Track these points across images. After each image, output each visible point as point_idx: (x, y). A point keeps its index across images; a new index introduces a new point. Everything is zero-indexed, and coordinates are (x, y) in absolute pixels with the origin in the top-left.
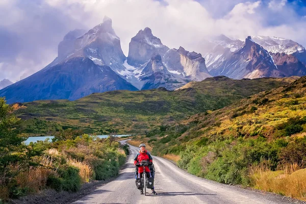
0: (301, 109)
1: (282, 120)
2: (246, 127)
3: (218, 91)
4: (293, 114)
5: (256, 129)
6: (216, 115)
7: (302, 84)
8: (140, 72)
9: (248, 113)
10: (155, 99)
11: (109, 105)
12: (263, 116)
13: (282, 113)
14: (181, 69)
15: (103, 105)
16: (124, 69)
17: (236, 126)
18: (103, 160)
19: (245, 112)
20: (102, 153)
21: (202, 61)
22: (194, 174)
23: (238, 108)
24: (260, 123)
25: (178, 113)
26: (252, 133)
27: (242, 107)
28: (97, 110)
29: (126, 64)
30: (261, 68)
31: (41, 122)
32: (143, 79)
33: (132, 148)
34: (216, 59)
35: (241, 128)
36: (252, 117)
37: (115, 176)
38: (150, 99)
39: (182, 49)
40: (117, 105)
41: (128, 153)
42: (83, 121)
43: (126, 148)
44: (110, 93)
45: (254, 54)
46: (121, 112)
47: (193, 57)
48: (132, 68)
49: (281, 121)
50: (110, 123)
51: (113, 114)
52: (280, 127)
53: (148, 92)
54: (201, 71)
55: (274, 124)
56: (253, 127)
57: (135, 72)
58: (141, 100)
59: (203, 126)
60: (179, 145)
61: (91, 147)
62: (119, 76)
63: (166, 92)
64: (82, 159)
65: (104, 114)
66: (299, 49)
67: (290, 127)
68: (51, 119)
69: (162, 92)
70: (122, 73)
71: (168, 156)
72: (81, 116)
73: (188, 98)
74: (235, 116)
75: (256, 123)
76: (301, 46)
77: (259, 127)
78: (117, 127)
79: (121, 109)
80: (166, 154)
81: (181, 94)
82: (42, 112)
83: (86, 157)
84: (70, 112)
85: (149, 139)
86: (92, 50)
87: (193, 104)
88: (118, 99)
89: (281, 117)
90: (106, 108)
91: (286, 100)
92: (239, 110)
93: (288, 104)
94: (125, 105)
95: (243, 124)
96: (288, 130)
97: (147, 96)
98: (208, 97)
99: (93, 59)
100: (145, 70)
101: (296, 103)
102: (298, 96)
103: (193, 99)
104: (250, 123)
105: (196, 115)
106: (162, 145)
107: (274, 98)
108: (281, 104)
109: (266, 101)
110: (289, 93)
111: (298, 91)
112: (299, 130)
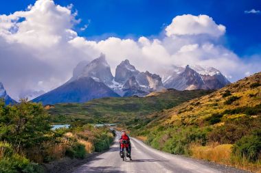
0: (219, 108)
1: (209, 115)
2: (187, 120)
3: (170, 98)
4: (214, 111)
5: (193, 121)
6: (169, 112)
7: (220, 94)
8: (122, 86)
9: (188, 111)
10: (132, 102)
11: (103, 106)
12: (197, 113)
13: (208, 111)
14: (147, 84)
15: (99, 106)
16: (112, 84)
17: (180, 119)
18: (100, 139)
19: (185, 111)
20: (99, 135)
21: (160, 79)
22: (155, 148)
23: (181, 108)
24: (195, 117)
25: (145, 111)
26: (190, 123)
27: (184, 107)
28: (96, 109)
29: (114, 81)
30: (196, 84)
31: (62, 116)
32: (124, 90)
33: (117, 132)
34: (168, 78)
35: (184, 120)
36: (190, 113)
37: (107, 149)
38: (128, 103)
39: (147, 73)
40: (108, 106)
41: (115, 135)
42: (88, 116)
43: (113, 132)
44: (104, 99)
46: (110, 110)
47: (155, 77)
48: (118, 84)
49: (207, 116)
50: (104, 117)
51: (106, 111)
52: (207, 120)
53: (127, 98)
55: (204, 117)
56: (191, 119)
57: (120, 86)
58: (123, 103)
59: (161, 119)
60: (146, 130)
61: (93, 132)
62: (109, 89)
63: (138, 98)
64: (86, 139)
65: (100, 112)
66: (217, 73)
67: (213, 119)
68: (68, 114)
69: (136, 98)
70: (111, 87)
71: (139, 137)
72: (86, 112)
73: (152, 102)
74: (180, 113)
75: (193, 117)
76: (218, 71)
77: (195, 119)
78: (108, 120)
79: (111, 108)
80: (138, 135)
81: (147, 99)
82: (63, 110)
83: (89, 138)
84: (79, 110)
85: (127, 127)
86: (93, 73)
87: (154, 106)
88: (108, 102)
89: (208, 113)
90: (101, 108)
92: (183, 109)
94: (113, 106)
95: (185, 117)
96: (212, 121)
97: (126, 100)
98: (163, 101)
99: (94, 78)
100: (126, 85)
101: (216, 105)
102: (217, 101)
103: (154, 103)
104: (189, 117)
105: (156, 112)
106: (135, 131)
107: (203, 102)
108: (207, 105)
109: (199, 103)
110: (212, 99)
111: (217, 98)
112: (219, 121)
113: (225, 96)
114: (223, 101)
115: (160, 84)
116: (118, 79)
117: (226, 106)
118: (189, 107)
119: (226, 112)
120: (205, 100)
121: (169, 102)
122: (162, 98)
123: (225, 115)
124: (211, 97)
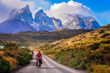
0: (98, 40)
1: (91, 43)
2: (78, 46)
3: (66, 33)
4: (95, 42)
5: (81, 47)
6: (66, 41)
7: (97, 31)
8: (38, 25)
10: (43, 35)
11: (27, 36)
12: (83, 42)
13: (91, 41)
14: (53, 24)
16: (33, 23)
17: (74, 45)
18: (23, 56)
19: (77, 40)
21: (61, 22)
22: (61, 64)
23: (74, 39)
24: (83, 44)
25: (51, 40)
26: (80, 48)
27: (75, 39)
29: (33, 22)
34: (66, 22)
35: (76, 46)
38: (42, 35)
39: (54, 18)
40: (29, 36)
41: (33, 53)
42: (17, 41)
44: (27, 32)
45: (79, 21)
46: (31, 39)
47: (57, 20)
48: (36, 23)
49: (90, 44)
50: (27, 43)
51: (28, 39)
52: (90, 46)
54: (60, 26)
55: (88, 45)
56: (80, 46)
58: (38, 35)
59: (61, 45)
60: (52, 51)
61: (18, 51)
62: (31, 26)
63: (47, 33)
65: (25, 39)
66: (94, 20)
68: (5, 40)
70: (32, 25)
72: (16, 39)
73: (55, 35)
74: (73, 41)
75: (81, 44)
78: (29, 44)
79: (31, 37)
81: (53, 33)
82: (2, 38)
83: (15, 55)
85: (41, 49)
86: (21, 16)
87: (57, 37)
88: (30, 34)
90: (25, 37)
91: (92, 37)
93: (93, 38)
94: (32, 36)
95: (77, 44)
96: (93, 47)
97: (40, 33)
98: (62, 35)
99: (22, 19)
100: (40, 24)
101: (96, 38)
102: (96, 35)
103: (57, 35)
104: (79, 44)
105: (58, 41)
107: (87, 36)
108: (90, 38)
109: (84, 36)
110: (93, 34)
112: (98, 48)
113: (101, 33)
114: (100, 36)
116: (37, 20)
117: (102, 39)
118: (79, 39)
119: (102, 42)
120: (88, 35)
121: (65, 35)
122: (61, 33)
123: (101, 44)
124: (92, 33)
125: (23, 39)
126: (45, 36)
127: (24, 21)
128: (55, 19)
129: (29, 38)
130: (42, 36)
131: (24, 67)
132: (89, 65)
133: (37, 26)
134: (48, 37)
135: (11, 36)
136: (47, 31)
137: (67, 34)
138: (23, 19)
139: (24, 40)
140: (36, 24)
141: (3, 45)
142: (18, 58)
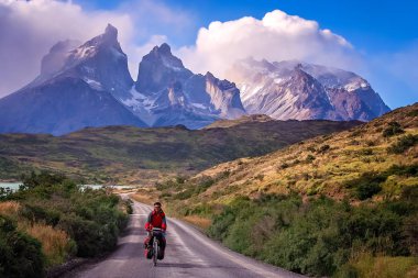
0: (377, 161)
1: (352, 174)
2: (300, 183)
3: (255, 134)
4: (365, 167)
5: (315, 186)
6: (256, 164)
7: (375, 129)
8: (152, 103)
9: (303, 163)
10: (171, 140)
11: (108, 144)
12: (323, 169)
13: (351, 166)
14: (206, 99)
15: (99, 143)
16: (130, 97)
17: (286, 181)
18: (92, 222)
19: (298, 162)
20: (90, 211)
21: (237, 92)
22: (238, 251)
23: (286, 156)
24: (320, 177)
25: (200, 161)
26: (309, 191)
27: (292, 155)
28: (91, 150)
29: (133, 91)
31: (11, 163)
32: (156, 112)
33: (136, 205)
34: (255, 91)
35: (294, 183)
36: (308, 168)
37: (108, 248)
38: (164, 141)
39: (210, 75)
40: (117, 145)
41: (131, 211)
42: (72, 165)
43: (128, 204)
44: (109, 128)
45: (305, 88)
46: (123, 155)
47: (225, 86)
48: (143, 97)
49: (350, 177)
50: (108, 169)
51: (112, 158)
52: (349, 185)
53: (162, 131)
54: (234, 106)
55: (341, 180)
56: (310, 183)
57: (146, 102)
58: (151, 140)
59: (238, 179)
60: (205, 204)
61: (74, 201)
62: (123, 106)
63: (186, 132)
64: (55, 222)
65: (101, 157)
66: (363, 85)
67: (364, 184)
68: (26, 160)
69: (181, 131)
70: (127, 103)
71: (189, 218)
72: (68, 157)
73: (215, 141)
74: (285, 167)
75: (315, 177)
76: (366, 82)
77: (319, 184)
78: (117, 176)
79: (124, 150)
80: (187, 214)
81: (206, 135)
82: (14, 150)
83: (63, 217)
84: (53, 152)
85: (160, 193)
86: (88, 69)
87: (222, 150)
88: (119, 137)
89: (350, 171)
90: (103, 148)
91: (355, 148)
92: (289, 159)
93: (358, 154)
94: (128, 146)
95: (296, 177)
96: (361, 189)
97: (160, 136)
98: (241, 141)
99: (89, 82)
100: (159, 101)
101: (370, 153)
102: (371, 144)
103: (221, 143)
104: (307, 177)
105: (226, 164)
106: (179, 203)
107: (337, 144)
108: (348, 153)
109: (327, 147)
110: (358, 139)
111: (370, 138)
112: (377, 191)
113: (389, 133)
114: (385, 145)
115: (235, 102)
116: (145, 85)
117: (392, 156)
118: (304, 156)
119: (395, 170)
120: (340, 142)
121: (255, 143)
122: (239, 134)
123: (390, 178)
124: (355, 135)
125: (94, 156)
126: (178, 147)
127: (99, 89)
128: (215, 81)
129: (117, 154)
130: (165, 144)
131: (97, 262)
132: (346, 258)
133: (148, 105)
134: (189, 147)
135: (46, 142)
136: (183, 128)
137: (260, 139)
138: (95, 79)
139: (98, 160)
140: (142, 101)
141: (17, 179)
142: (75, 227)
